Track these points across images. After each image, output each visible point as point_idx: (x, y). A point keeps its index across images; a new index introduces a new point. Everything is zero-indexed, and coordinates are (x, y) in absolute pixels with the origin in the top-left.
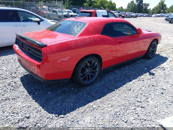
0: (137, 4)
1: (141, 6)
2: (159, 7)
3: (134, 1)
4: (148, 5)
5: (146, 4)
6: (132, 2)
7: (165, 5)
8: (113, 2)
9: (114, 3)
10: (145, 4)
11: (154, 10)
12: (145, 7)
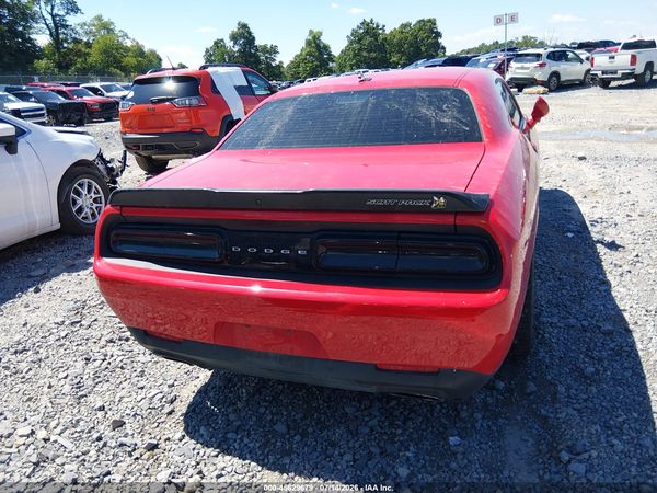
0: (236, 49)
1: (252, 55)
2: (310, 54)
3: (222, 40)
4: (274, 50)
5: (265, 47)
6: (216, 43)
7: (326, 48)
8: (146, 50)
9: (153, 53)
10: (264, 49)
11: (295, 64)
12: (267, 58)
